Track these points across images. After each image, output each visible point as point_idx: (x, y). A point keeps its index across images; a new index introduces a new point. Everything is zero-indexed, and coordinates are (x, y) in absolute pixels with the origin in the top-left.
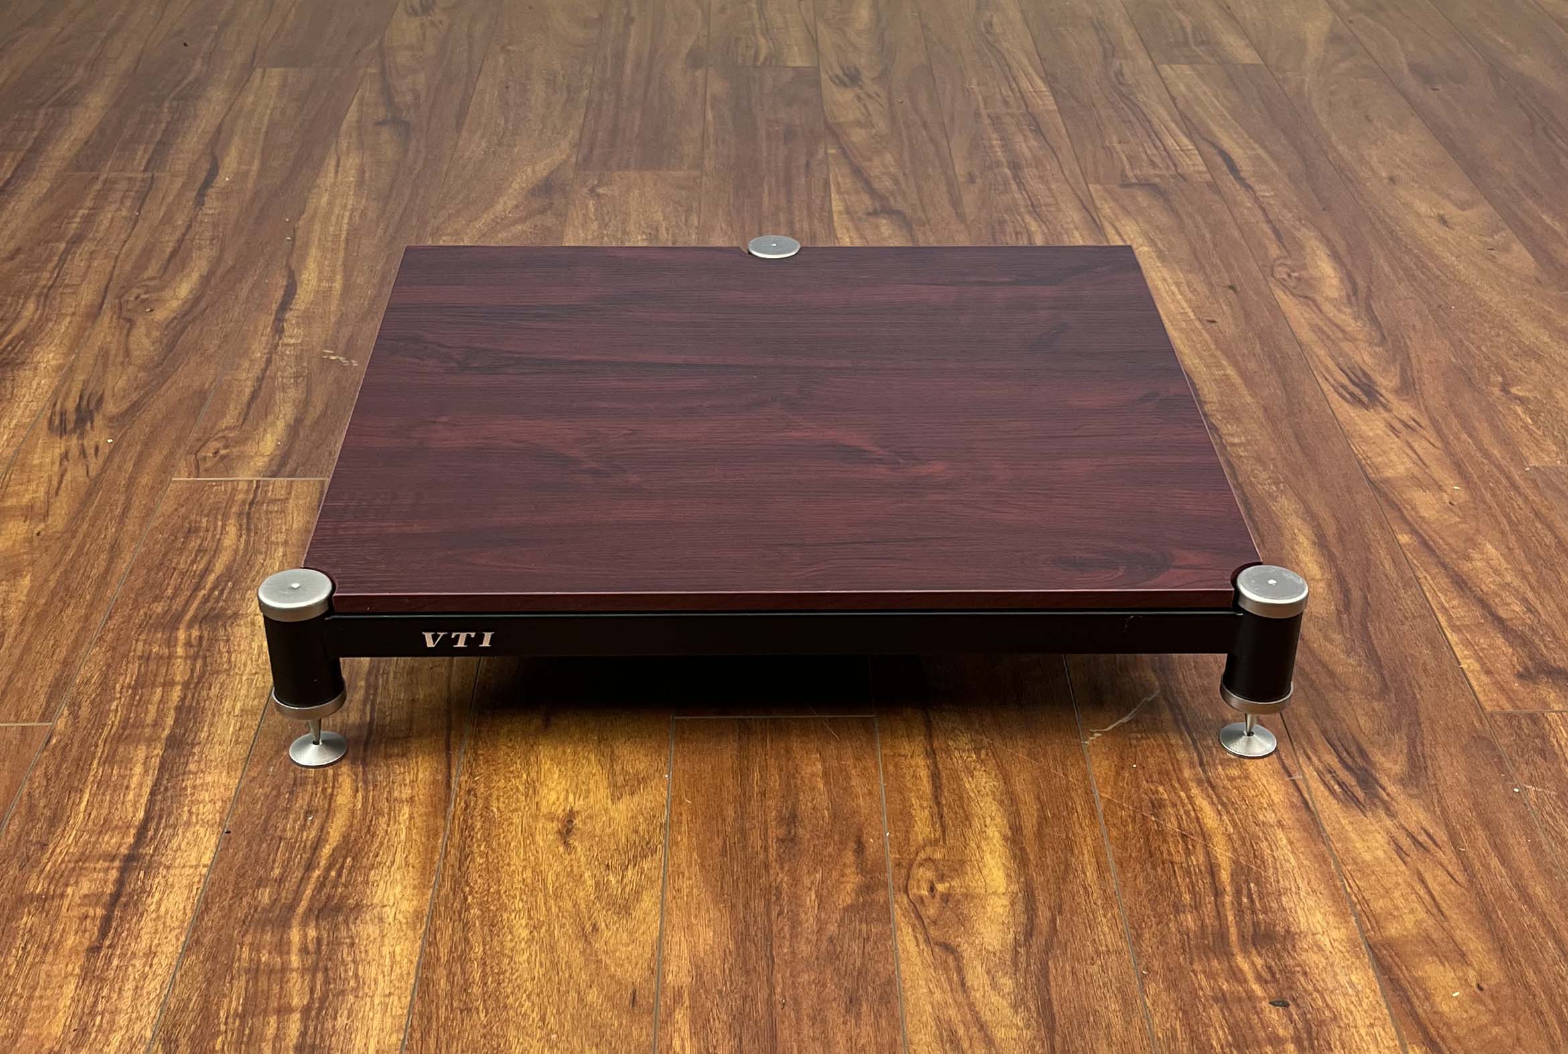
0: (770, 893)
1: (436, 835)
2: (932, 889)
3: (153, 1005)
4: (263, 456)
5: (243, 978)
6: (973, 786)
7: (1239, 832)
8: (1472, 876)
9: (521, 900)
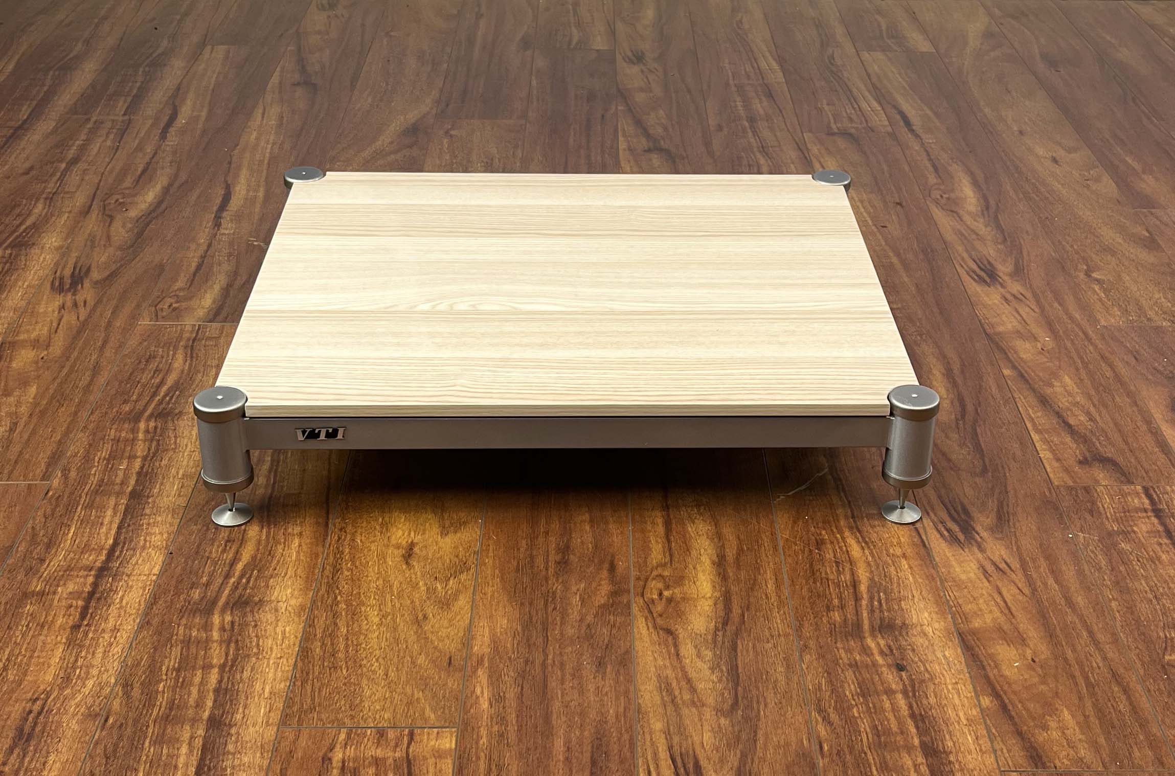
0: (548, 596)
1: (317, 555)
2: (660, 594)
3: (116, 663)
4: (203, 308)
5: (179, 648)
6: (694, 529)
7: (875, 560)
8: (1034, 590)
9: (375, 599)
